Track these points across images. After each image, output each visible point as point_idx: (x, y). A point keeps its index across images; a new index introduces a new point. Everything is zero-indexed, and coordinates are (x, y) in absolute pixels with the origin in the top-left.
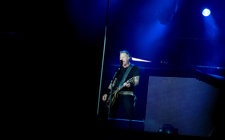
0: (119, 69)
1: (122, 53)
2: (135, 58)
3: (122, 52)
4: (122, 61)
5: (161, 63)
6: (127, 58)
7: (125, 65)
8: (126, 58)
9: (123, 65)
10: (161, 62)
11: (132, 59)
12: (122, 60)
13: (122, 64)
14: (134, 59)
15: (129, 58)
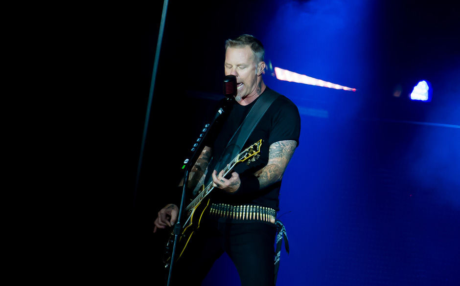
0: (220, 111)
1: (232, 45)
2: (287, 72)
3: (234, 41)
4: (233, 79)
5: (396, 98)
6: (254, 69)
7: (243, 98)
8: (250, 68)
9: (238, 98)
10: (397, 94)
11: (274, 71)
12: (234, 74)
13: (235, 92)
14: (283, 74)
15: (262, 66)
